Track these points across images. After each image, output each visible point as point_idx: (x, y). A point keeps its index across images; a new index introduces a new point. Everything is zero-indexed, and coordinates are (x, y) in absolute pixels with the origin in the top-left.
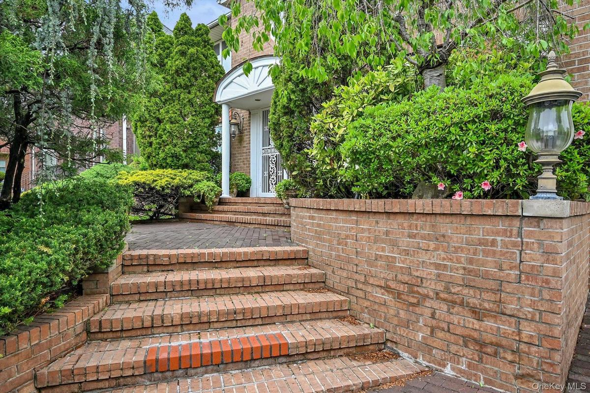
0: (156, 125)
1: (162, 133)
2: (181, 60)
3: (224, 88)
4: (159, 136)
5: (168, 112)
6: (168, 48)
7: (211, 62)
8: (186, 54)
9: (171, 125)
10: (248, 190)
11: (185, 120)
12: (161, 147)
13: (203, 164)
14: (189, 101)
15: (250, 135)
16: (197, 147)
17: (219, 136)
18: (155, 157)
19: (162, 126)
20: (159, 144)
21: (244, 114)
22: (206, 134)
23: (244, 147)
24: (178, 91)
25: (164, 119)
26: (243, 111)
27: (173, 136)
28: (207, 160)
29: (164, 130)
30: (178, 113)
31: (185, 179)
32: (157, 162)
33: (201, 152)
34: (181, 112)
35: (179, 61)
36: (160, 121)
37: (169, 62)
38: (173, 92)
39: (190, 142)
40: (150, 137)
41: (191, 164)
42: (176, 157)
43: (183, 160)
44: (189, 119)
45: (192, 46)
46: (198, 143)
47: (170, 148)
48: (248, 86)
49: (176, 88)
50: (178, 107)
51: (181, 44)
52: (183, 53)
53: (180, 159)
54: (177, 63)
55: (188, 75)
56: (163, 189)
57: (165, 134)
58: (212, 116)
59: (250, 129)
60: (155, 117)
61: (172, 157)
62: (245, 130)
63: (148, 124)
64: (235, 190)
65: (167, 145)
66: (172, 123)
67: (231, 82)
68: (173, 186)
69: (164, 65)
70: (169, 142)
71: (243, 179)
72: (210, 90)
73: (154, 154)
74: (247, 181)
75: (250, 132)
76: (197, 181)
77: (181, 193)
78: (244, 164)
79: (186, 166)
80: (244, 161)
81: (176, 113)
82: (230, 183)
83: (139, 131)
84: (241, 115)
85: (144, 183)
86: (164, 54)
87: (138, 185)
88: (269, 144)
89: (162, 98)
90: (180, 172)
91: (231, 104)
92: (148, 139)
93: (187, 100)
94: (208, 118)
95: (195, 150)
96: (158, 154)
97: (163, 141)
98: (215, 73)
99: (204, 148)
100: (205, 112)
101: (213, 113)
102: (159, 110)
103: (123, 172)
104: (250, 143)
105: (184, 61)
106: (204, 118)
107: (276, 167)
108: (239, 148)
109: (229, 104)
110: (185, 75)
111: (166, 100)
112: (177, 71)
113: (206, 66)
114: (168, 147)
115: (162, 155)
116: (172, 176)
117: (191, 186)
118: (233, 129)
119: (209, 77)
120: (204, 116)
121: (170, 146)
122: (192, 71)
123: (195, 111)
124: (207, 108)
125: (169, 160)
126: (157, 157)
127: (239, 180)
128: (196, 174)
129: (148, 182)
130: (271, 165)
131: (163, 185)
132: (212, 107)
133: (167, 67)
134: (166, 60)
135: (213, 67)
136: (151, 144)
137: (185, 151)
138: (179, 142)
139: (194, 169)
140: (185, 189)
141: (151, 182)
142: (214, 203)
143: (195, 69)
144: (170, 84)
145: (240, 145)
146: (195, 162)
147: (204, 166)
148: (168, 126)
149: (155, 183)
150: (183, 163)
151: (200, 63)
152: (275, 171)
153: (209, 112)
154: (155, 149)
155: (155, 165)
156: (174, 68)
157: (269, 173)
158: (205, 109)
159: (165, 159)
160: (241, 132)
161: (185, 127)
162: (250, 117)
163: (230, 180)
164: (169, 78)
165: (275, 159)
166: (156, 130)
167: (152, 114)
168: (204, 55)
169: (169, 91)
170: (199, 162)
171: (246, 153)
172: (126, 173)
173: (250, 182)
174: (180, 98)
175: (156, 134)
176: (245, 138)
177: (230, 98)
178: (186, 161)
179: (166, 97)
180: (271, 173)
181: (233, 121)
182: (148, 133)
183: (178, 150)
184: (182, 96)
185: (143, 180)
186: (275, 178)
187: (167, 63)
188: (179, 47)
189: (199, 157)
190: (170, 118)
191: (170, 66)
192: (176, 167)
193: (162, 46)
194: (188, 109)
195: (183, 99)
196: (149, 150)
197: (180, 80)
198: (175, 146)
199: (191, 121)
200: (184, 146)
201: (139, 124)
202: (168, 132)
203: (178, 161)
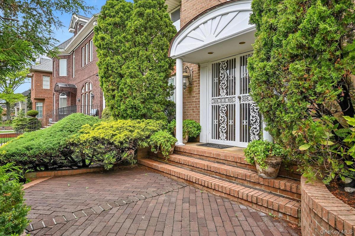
0: (118, 79)
1: (123, 87)
2: (139, 20)
3: (179, 44)
4: (121, 90)
5: (128, 68)
6: (128, 12)
7: (165, 22)
8: (143, 15)
9: (131, 80)
10: (198, 136)
11: (143, 75)
12: (122, 100)
13: (159, 113)
14: (147, 57)
15: (199, 86)
16: (154, 98)
17: (172, 88)
18: (117, 108)
19: (123, 81)
20: (121, 97)
21: (194, 67)
22: (161, 86)
23: (194, 97)
24: (137, 49)
25: (125, 74)
26: (193, 65)
27: (133, 89)
28: (162, 109)
29: (125, 84)
30: (137, 68)
31: (143, 130)
32: (119, 113)
33: (157, 103)
34: (140, 68)
35: (137, 21)
36: (121, 76)
37: (129, 23)
38: (133, 50)
39: (148, 94)
40: (113, 90)
41: (149, 114)
42: (135, 108)
43: (141, 111)
44: (147, 74)
45: (150, 8)
46: (155, 95)
47: (130, 101)
48: (204, 38)
49: (136, 46)
50: (137, 63)
51: (139, 7)
52: (141, 15)
53: (139, 110)
54: (135, 23)
55: (145, 33)
56: (121, 143)
57: (126, 88)
58: (166, 70)
59: (199, 81)
60: (117, 73)
61: (132, 108)
62: (194, 82)
63: (111, 79)
64: (187, 137)
65: (128, 97)
66: (132, 77)
67: (186, 36)
68: (131, 139)
69: (125, 26)
70: (129, 95)
71: (195, 127)
72: (164, 47)
73: (116, 106)
74: (198, 128)
75: (199, 83)
76: (154, 131)
77: (139, 145)
78: (194, 112)
79: (144, 116)
80: (193, 109)
81: (135, 69)
82: (183, 131)
83: (105, 85)
84: (191, 69)
85: (103, 139)
86: (125, 17)
87: (98, 140)
88: (219, 95)
89: (123, 55)
90: (139, 123)
91: (184, 58)
92: (111, 92)
93: (145, 56)
94: (163, 72)
95: (151, 101)
96: (120, 106)
97: (124, 94)
98: (169, 32)
99: (160, 99)
100: (160, 66)
101: (167, 68)
102: (120, 67)
103: (86, 125)
104: (199, 93)
105: (142, 21)
106: (159, 72)
107: (227, 116)
108: (189, 97)
109: (183, 58)
110: (143, 34)
111: (127, 57)
112: (136, 31)
113: (161, 26)
114: (128, 100)
115: (123, 107)
116: (130, 128)
117: (148, 137)
118: (184, 82)
119: (164, 35)
120: (160, 71)
121: (130, 99)
122: (149, 30)
123: (152, 66)
124: (162, 63)
125: (129, 112)
126: (119, 108)
127: (191, 128)
128: (153, 124)
129: (106, 138)
130: (221, 114)
131: (121, 140)
132: (166, 62)
133: (128, 27)
134: (126, 22)
135: (167, 26)
136: (114, 97)
137: (143, 103)
138: (138, 94)
139: (151, 118)
140: (143, 140)
141: (110, 137)
142: (170, 153)
143: (151, 28)
144: (130, 43)
145: (190, 95)
146: (152, 112)
147: (159, 115)
148: (128, 80)
149: (114, 138)
150: (141, 113)
151: (156, 23)
152: (226, 120)
153: (164, 66)
154: (117, 101)
155: (118, 115)
156: (133, 28)
157: (219, 121)
158: (161, 64)
159: (125, 110)
160: (191, 84)
161: (143, 81)
162: (199, 70)
163: (183, 127)
164: (129, 37)
165: (226, 108)
166: (118, 84)
167: (114, 70)
168: (159, 16)
169: (129, 49)
170: (155, 112)
171: (196, 102)
172: (89, 127)
173: (200, 129)
174: (138, 55)
175: (118, 87)
176: (195, 89)
177: (185, 52)
178: (144, 111)
179: (126, 54)
180: (221, 122)
181: (185, 74)
182: (111, 87)
183: (137, 102)
184: (141, 53)
185: (102, 136)
186: (226, 127)
187: (127, 24)
188: (138, 9)
189: (156, 107)
190: (130, 73)
191: (130, 27)
192: (135, 117)
193: (122, 10)
194: (146, 63)
195: (142, 55)
196: (112, 102)
197: (138, 39)
198: (135, 98)
199: (149, 75)
200: (142, 98)
201: (104, 79)
202: (129, 85)
203: (137, 112)
